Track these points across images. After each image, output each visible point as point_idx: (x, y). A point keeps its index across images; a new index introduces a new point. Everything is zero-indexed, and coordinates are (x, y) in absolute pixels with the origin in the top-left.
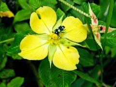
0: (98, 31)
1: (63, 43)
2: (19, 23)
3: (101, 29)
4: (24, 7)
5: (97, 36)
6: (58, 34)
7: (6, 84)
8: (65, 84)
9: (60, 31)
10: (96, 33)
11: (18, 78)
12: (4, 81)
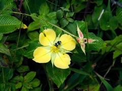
0: (84, 42)
1: (60, 52)
2: (31, 32)
3: (85, 41)
4: (34, 20)
5: (83, 46)
6: (57, 46)
7: (24, 76)
8: (63, 77)
9: (58, 44)
10: (82, 44)
11: (32, 72)
12: (22, 74)
